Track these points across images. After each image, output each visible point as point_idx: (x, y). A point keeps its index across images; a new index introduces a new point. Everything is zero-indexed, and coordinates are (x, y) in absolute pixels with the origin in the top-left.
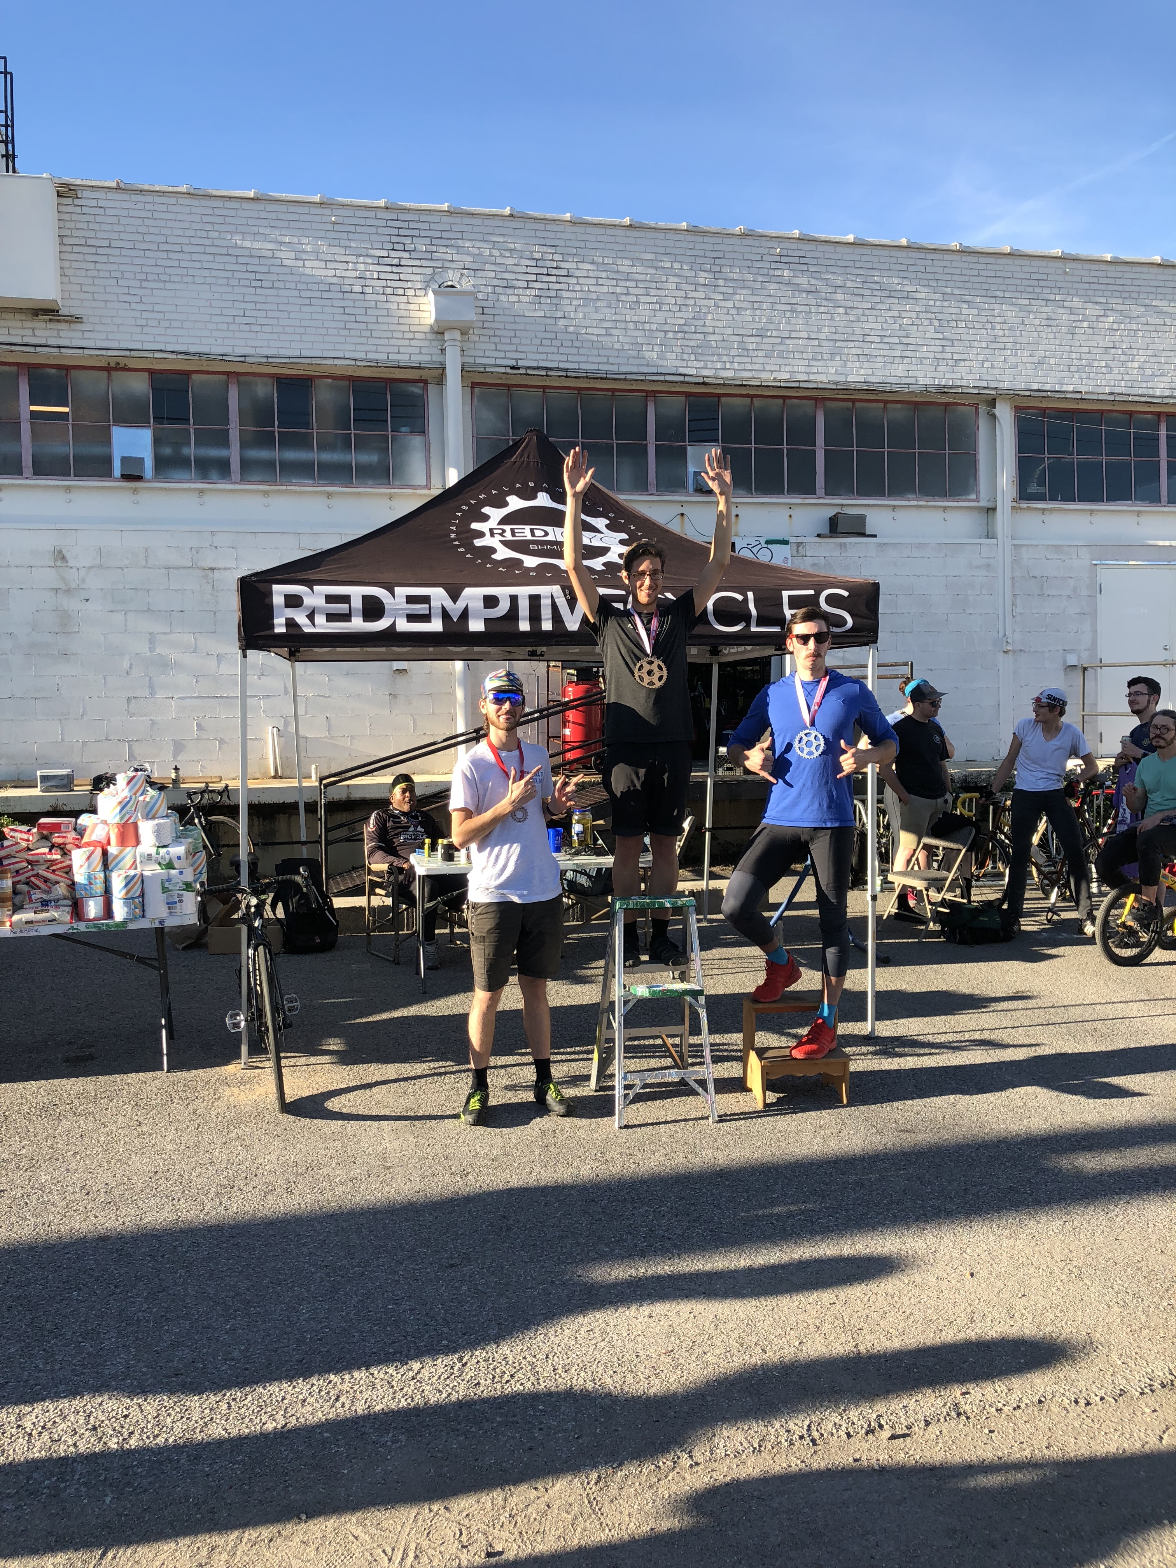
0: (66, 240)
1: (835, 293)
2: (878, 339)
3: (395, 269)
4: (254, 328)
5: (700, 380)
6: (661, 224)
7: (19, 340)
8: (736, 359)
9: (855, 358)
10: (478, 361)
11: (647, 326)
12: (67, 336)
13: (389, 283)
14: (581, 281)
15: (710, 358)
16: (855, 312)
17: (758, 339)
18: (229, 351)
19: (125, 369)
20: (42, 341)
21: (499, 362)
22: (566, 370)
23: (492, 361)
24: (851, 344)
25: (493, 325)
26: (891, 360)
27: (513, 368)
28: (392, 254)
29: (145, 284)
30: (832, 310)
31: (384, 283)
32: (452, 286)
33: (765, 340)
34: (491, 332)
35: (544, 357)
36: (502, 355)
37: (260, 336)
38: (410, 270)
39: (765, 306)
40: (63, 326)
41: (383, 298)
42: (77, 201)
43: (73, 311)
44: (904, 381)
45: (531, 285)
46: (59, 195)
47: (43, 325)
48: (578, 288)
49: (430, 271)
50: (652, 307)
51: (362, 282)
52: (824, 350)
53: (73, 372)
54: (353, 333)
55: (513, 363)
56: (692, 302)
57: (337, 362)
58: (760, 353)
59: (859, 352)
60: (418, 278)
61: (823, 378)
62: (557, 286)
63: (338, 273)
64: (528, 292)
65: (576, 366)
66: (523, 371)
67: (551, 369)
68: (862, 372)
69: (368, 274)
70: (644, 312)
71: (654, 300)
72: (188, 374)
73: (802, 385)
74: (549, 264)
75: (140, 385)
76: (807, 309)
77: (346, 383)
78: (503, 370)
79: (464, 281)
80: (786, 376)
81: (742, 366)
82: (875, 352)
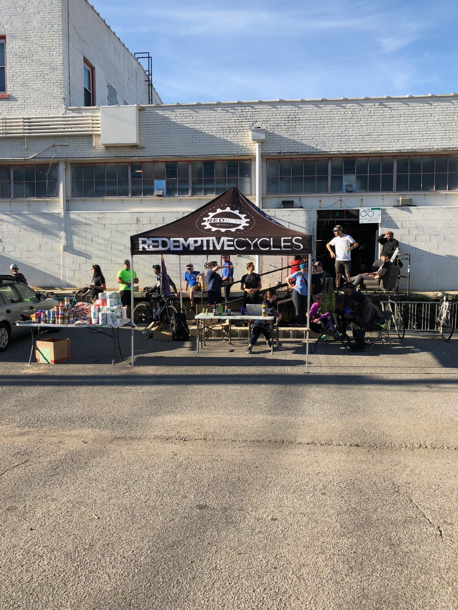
0: (141, 124)
1: (401, 117)
2: (418, 133)
3: (240, 123)
4: (195, 146)
5: (347, 153)
6: (333, 99)
7: (127, 155)
8: (361, 144)
9: (408, 140)
10: (267, 152)
11: (327, 135)
12: (141, 153)
13: (238, 128)
14: (304, 121)
15: (351, 144)
16: (408, 123)
17: (369, 137)
18: (188, 154)
19: (157, 162)
20: (134, 155)
21: (275, 151)
22: (298, 152)
23: (272, 151)
24: (406, 136)
25: (273, 139)
26: (423, 140)
27: (279, 153)
28: (240, 118)
29: (163, 135)
30: (399, 123)
31: (237, 128)
32: (259, 127)
33: (372, 136)
34: (272, 142)
35: (290, 148)
36: (276, 149)
37: (197, 149)
38: (245, 123)
39: (372, 124)
40: (140, 150)
41: (236, 133)
42: (145, 112)
43: (143, 145)
44: (428, 147)
45: (286, 124)
46: (139, 110)
47: (134, 150)
48: (302, 124)
49: (252, 123)
50: (329, 128)
51: (229, 128)
52: (395, 138)
53: (144, 164)
54: (226, 145)
55: (279, 151)
56: (344, 125)
57: (221, 155)
58: (370, 141)
59: (410, 138)
60: (248, 125)
61: (395, 149)
62: (295, 124)
63: (222, 126)
64: (285, 127)
65: (301, 151)
66: (283, 154)
67: (293, 153)
68: (411, 145)
69: (231, 126)
70: (326, 130)
71: (330, 125)
72: (176, 162)
73: (386, 152)
74: (292, 117)
75: (162, 167)
76: (389, 124)
77: (225, 162)
78: (276, 154)
79: (263, 125)
80: (380, 149)
81: (363, 147)
82: (416, 138)
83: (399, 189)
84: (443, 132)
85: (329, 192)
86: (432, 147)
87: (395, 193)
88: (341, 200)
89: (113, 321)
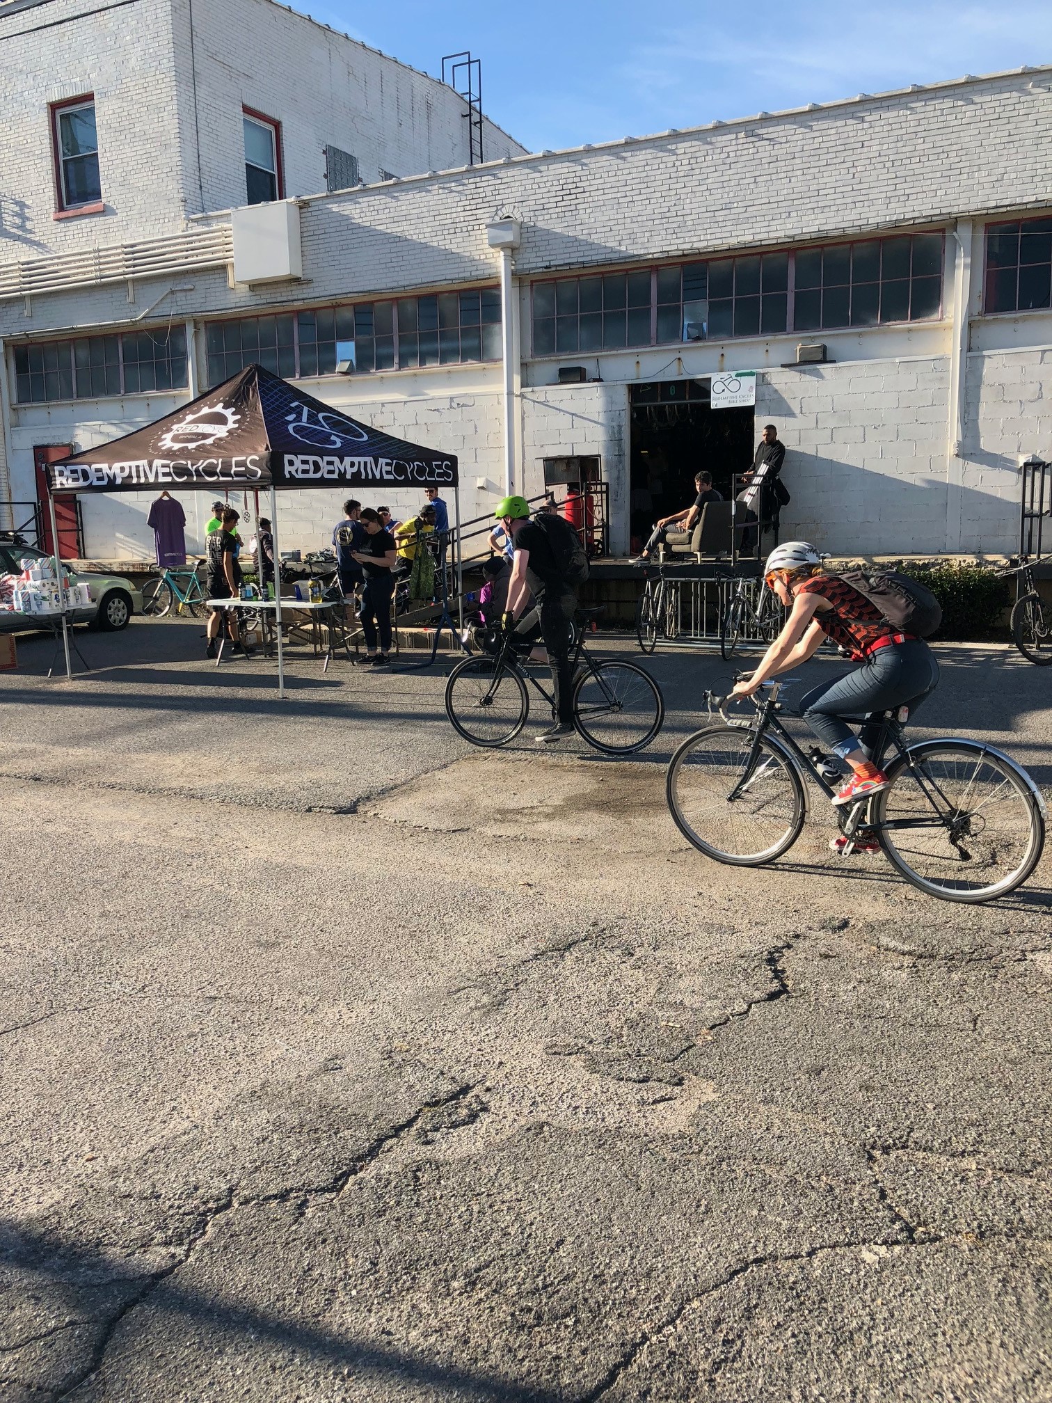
0: (305, 234)
1: (794, 158)
2: (832, 191)
3: (474, 212)
4: (397, 269)
5: (681, 253)
6: (650, 136)
7: (285, 299)
8: (709, 231)
9: (811, 212)
10: (525, 266)
11: (640, 219)
12: (306, 292)
13: (471, 223)
14: (592, 194)
15: (689, 234)
16: (812, 170)
17: (726, 212)
18: (384, 286)
19: (339, 306)
20: (296, 297)
21: (539, 265)
22: (583, 263)
23: (533, 265)
24: (807, 201)
25: (534, 239)
26: (844, 207)
27: (546, 267)
28: (472, 202)
29: (342, 252)
30: (790, 174)
31: (467, 224)
32: (509, 217)
33: (733, 211)
34: (533, 244)
35: (568, 256)
36: (540, 259)
37: (400, 273)
38: (482, 211)
39: (732, 183)
40: (304, 286)
41: (467, 234)
42: (310, 209)
43: (309, 277)
44: (856, 223)
45: (559, 204)
46: (301, 208)
47: (295, 288)
48: (590, 199)
49: (495, 209)
50: (644, 202)
51: (455, 225)
52: (782, 210)
53: (318, 312)
54: (450, 261)
55: (547, 264)
56: (673, 192)
57: (442, 283)
58: (728, 223)
59: (815, 205)
60: (487, 215)
61: (782, 234)
62: (577, 201)
63: (441, 222)
64: (557, 210)
65: (589, 258)
66: (554, 269)
67: (573, 264)
68: (817, 222)
69: (457, 220)
70: (638, 207)
71: (645, 197)
72: (372, 303)
73: (763, 243)
74: (570, 186)
75: (348, 314)
76: (768, 178)
77: (455, 295)
78: (541, 270)
79: (516, 209)
80: (750, 238)
81: (713, 236)
82: (828, 203)
83: (798, 327)
84: (890, 182)
85: (653, 342)
86: (865, 222)
87: (790, 336)
88: (679, 359)
89: (38, 605)
